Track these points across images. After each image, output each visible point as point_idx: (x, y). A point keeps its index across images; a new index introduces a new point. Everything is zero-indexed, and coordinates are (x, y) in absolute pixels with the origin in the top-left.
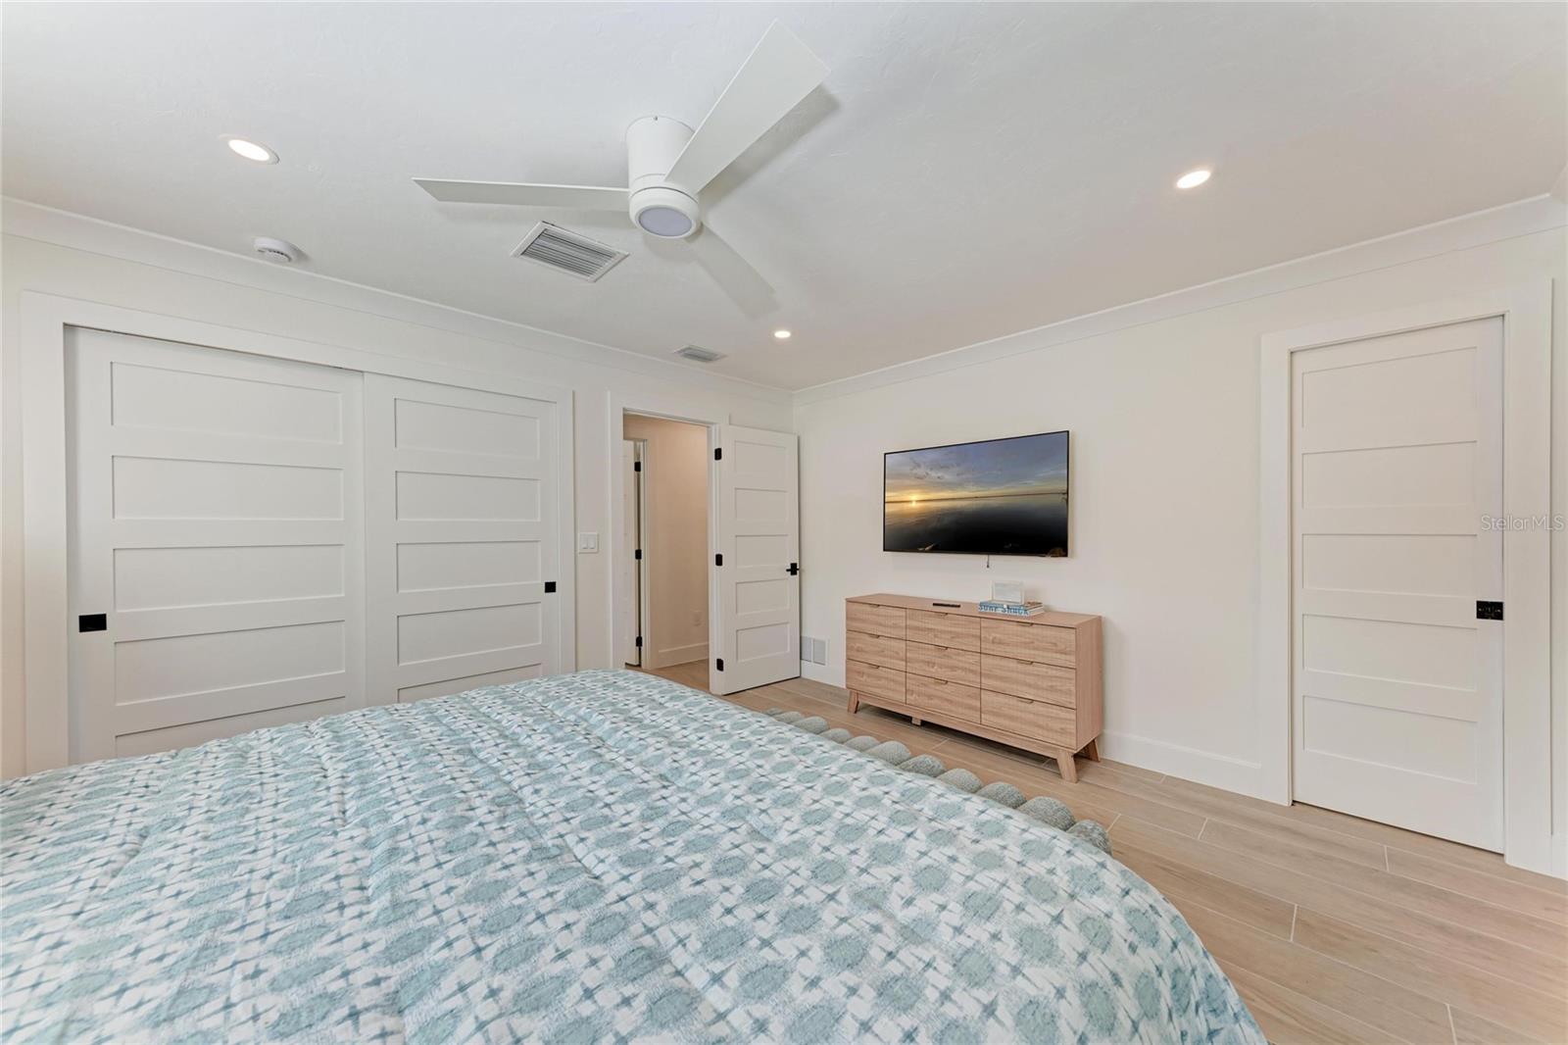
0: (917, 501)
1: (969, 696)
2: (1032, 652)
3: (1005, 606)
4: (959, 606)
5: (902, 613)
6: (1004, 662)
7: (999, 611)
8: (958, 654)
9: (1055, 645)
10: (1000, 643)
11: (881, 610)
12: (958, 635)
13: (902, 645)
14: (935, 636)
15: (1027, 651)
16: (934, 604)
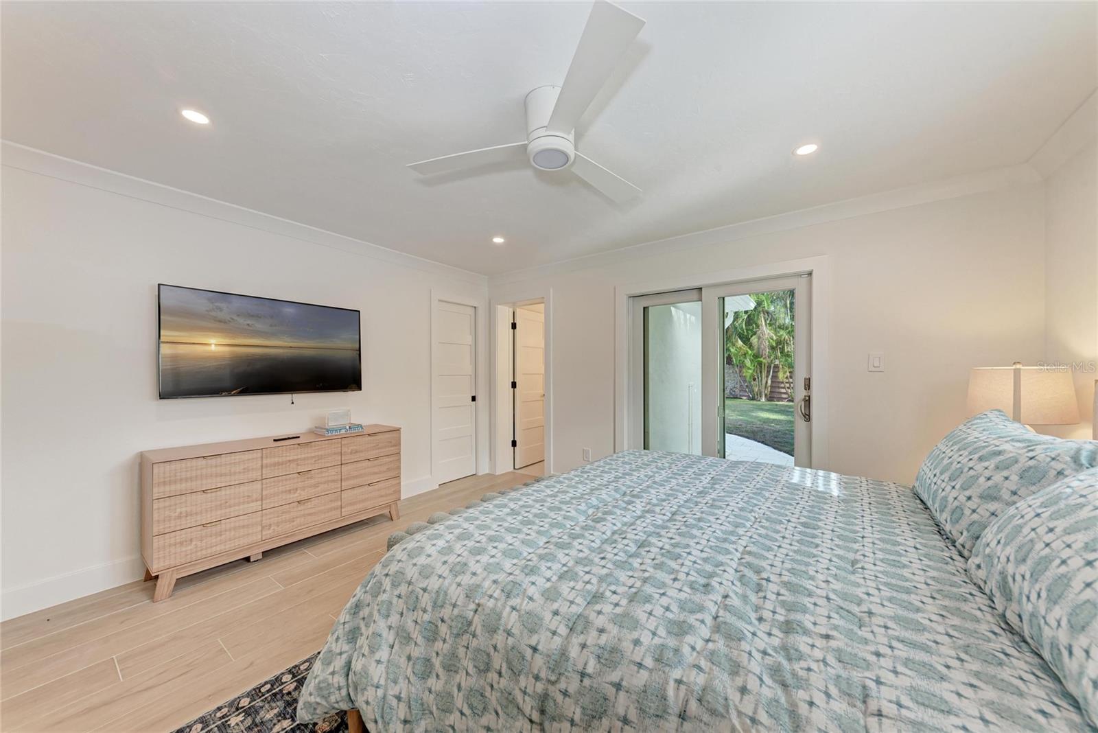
0: (216, 345)
1: (331, 501)
2: (377, 451)
3: (348, 427)
4: (299, 437)
5: (259, 454)
6: (359, 465)
7: (343, 431)
8: (321, 472)
9: (391, 442)
10: (356, 452)
11: (224, 459)
12: (321, 457)
13: (258, 486)
14: (298, 465)
15: (374, 452)
16: (275, 440)
